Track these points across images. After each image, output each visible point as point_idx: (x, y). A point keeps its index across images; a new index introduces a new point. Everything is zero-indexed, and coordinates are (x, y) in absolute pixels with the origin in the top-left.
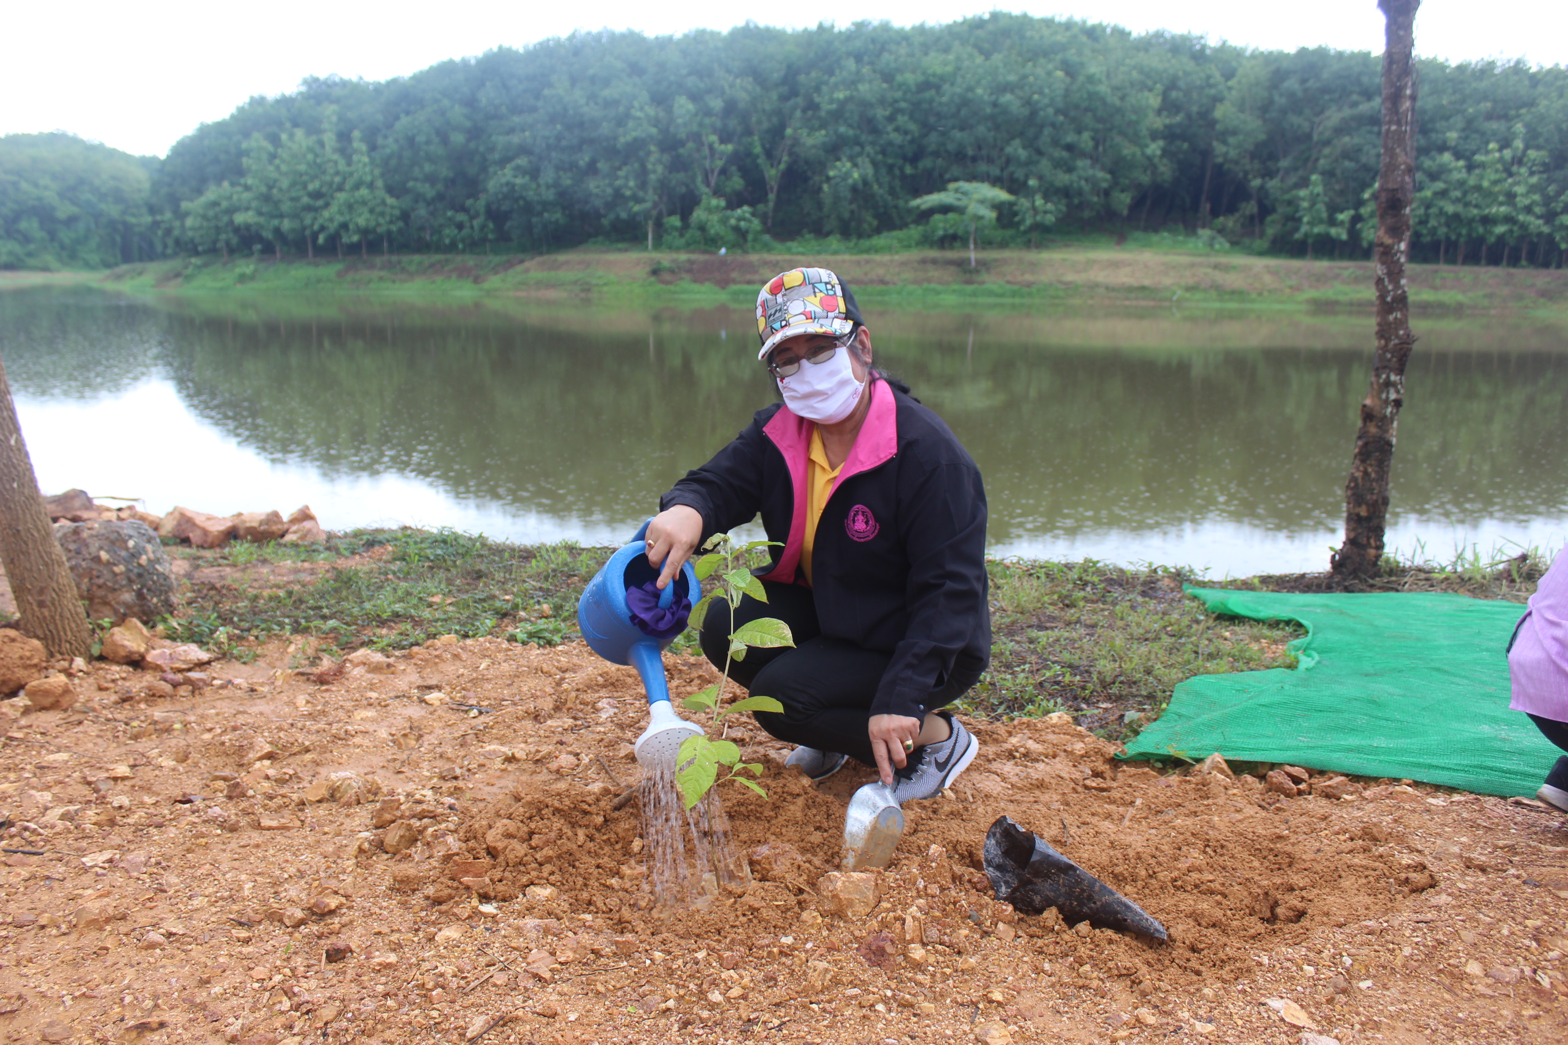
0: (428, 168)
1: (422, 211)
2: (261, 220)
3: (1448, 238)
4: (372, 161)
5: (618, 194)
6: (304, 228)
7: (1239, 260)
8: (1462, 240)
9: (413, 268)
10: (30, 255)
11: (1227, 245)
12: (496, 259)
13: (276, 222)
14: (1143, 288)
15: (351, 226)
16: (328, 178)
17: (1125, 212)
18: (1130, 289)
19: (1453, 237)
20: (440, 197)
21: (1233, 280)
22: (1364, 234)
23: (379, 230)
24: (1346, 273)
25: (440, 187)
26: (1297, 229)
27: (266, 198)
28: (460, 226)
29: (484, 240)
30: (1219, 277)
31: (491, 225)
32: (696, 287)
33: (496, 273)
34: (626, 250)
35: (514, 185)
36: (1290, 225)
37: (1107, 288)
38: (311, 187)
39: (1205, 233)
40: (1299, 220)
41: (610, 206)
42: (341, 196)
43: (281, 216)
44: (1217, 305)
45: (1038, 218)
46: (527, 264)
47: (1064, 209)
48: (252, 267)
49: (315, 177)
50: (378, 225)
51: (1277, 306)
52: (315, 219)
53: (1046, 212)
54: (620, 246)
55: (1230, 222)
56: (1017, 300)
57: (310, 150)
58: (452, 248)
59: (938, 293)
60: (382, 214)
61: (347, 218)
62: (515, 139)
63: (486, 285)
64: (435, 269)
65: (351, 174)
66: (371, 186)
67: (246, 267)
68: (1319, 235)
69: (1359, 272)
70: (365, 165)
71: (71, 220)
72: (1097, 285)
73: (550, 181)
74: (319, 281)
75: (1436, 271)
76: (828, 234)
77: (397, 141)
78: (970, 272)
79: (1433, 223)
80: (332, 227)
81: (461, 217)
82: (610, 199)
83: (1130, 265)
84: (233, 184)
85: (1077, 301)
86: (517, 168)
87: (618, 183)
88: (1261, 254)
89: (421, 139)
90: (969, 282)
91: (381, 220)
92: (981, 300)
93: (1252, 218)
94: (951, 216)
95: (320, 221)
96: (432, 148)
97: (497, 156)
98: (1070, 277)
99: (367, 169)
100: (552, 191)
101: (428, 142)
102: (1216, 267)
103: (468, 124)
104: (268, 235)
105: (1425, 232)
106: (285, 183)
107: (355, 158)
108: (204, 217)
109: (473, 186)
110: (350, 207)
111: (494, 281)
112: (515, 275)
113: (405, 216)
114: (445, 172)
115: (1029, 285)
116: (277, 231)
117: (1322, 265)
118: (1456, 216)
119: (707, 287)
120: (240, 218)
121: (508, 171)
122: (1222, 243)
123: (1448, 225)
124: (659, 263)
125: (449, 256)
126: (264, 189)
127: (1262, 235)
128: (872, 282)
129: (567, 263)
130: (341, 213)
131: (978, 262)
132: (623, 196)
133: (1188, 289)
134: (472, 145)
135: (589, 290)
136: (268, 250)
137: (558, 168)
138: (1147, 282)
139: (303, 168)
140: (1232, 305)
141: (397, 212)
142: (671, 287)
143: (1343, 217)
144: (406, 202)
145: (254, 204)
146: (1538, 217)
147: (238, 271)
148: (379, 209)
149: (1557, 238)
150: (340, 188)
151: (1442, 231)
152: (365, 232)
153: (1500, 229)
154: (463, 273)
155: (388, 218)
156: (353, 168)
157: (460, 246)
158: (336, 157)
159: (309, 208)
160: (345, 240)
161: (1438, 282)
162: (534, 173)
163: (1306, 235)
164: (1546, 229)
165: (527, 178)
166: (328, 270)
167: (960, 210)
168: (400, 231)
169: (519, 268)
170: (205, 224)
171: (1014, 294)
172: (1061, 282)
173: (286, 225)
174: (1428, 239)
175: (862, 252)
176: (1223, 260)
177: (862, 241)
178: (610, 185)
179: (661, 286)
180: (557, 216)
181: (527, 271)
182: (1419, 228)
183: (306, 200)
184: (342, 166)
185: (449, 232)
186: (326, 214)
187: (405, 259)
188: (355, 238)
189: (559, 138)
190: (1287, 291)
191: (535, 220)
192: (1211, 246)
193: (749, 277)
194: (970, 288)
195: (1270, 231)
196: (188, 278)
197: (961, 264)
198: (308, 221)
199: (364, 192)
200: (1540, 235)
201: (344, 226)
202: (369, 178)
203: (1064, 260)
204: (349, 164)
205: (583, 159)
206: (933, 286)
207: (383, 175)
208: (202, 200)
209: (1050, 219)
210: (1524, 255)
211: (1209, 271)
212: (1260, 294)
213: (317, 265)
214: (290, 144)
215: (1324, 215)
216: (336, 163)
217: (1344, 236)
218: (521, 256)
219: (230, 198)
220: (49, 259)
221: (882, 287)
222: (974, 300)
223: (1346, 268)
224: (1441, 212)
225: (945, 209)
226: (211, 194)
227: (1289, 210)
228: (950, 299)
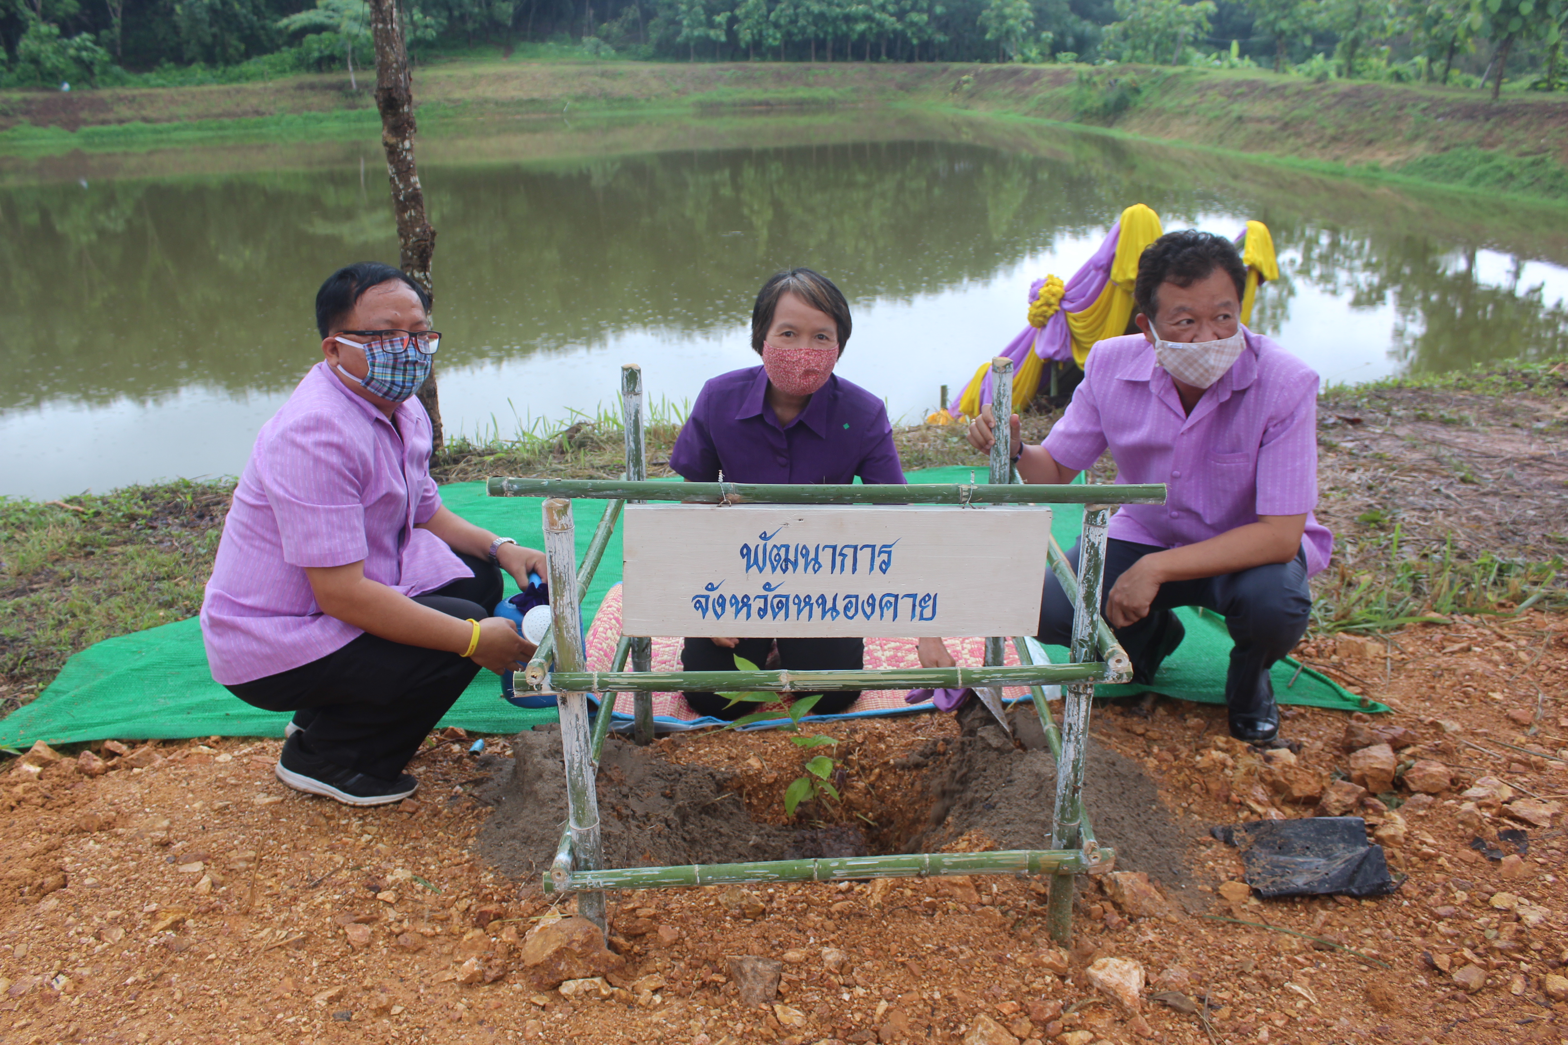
3: (817, 36)
7: (625, 66)
8: (829, 38)
11: (613, 52)
14: (533, 101)
17: (510, 23)
18: (520, 103)
19: (822, 35)
21: (622, 87)
22: (741, 36)
24: (728, 74)
26: (678, 33)
30: (607, 85)
36: (672, 28)
37: (497, 103)
39: (589, 41)
40: (679, 23)
44: (608, 113)
45: (419, 33)
47: (445, 22)
51: (666, 111)
53: (426, 27)
55: (614, 28)
59: (320, 121)
68: (699, 37)
69: (740, 73)
72: (486, 101)
75: (808, 69)
76: (190, 62)
78: (352, 95)
79: (802, 22)
83: (517, 78)
85: (468, 119)
88: (647, 59)
90: (352, 107)
92: (369, 125)
93: (635, 22)
94: (325, 35)
98: (457, 95)
102: (603, 74)
105: (796, 31)
117: (705, 67)
118: (822, 15)
119: (54, 130)
122: (607, 50)
123: (816, 25)
127: (647, 40)
128: (245, 113)
131: (359, 84)
133: (578, 99)
138: (536, 95)
140: (623, 113)
142: (8, 133)
143: (721, 18)
146: (892, 15)
149: (909, 34)
151: (811, 29)
153: (861, 27)
161: (811, 79)
163: (688, 38)
164: (899, 26)
167: (335, 29)
172: (449, 100)
174: (800, 37)
175: (231, 80)
176: (610, 67)
177: (230, 68)
182: (790, 27)
190: (674, 95)
192: (597, 53)
193: (103, 116)
194: (353, 113)
195: (654, 36)
197: (342, 88)
200: (895, 31)
203: (449, 76)
206: (313, 113)
209: (431, 34)
210: (883, 50)
211: (597, 79)
212: (648, 100)
215: (703, 17)
217: (723, 38)
221: (258, 119)
222: (359, 125)
223: (727, 70)
224: (809, 12)
225: (318, 29)
227: (670, 13)
228: (333, 127)
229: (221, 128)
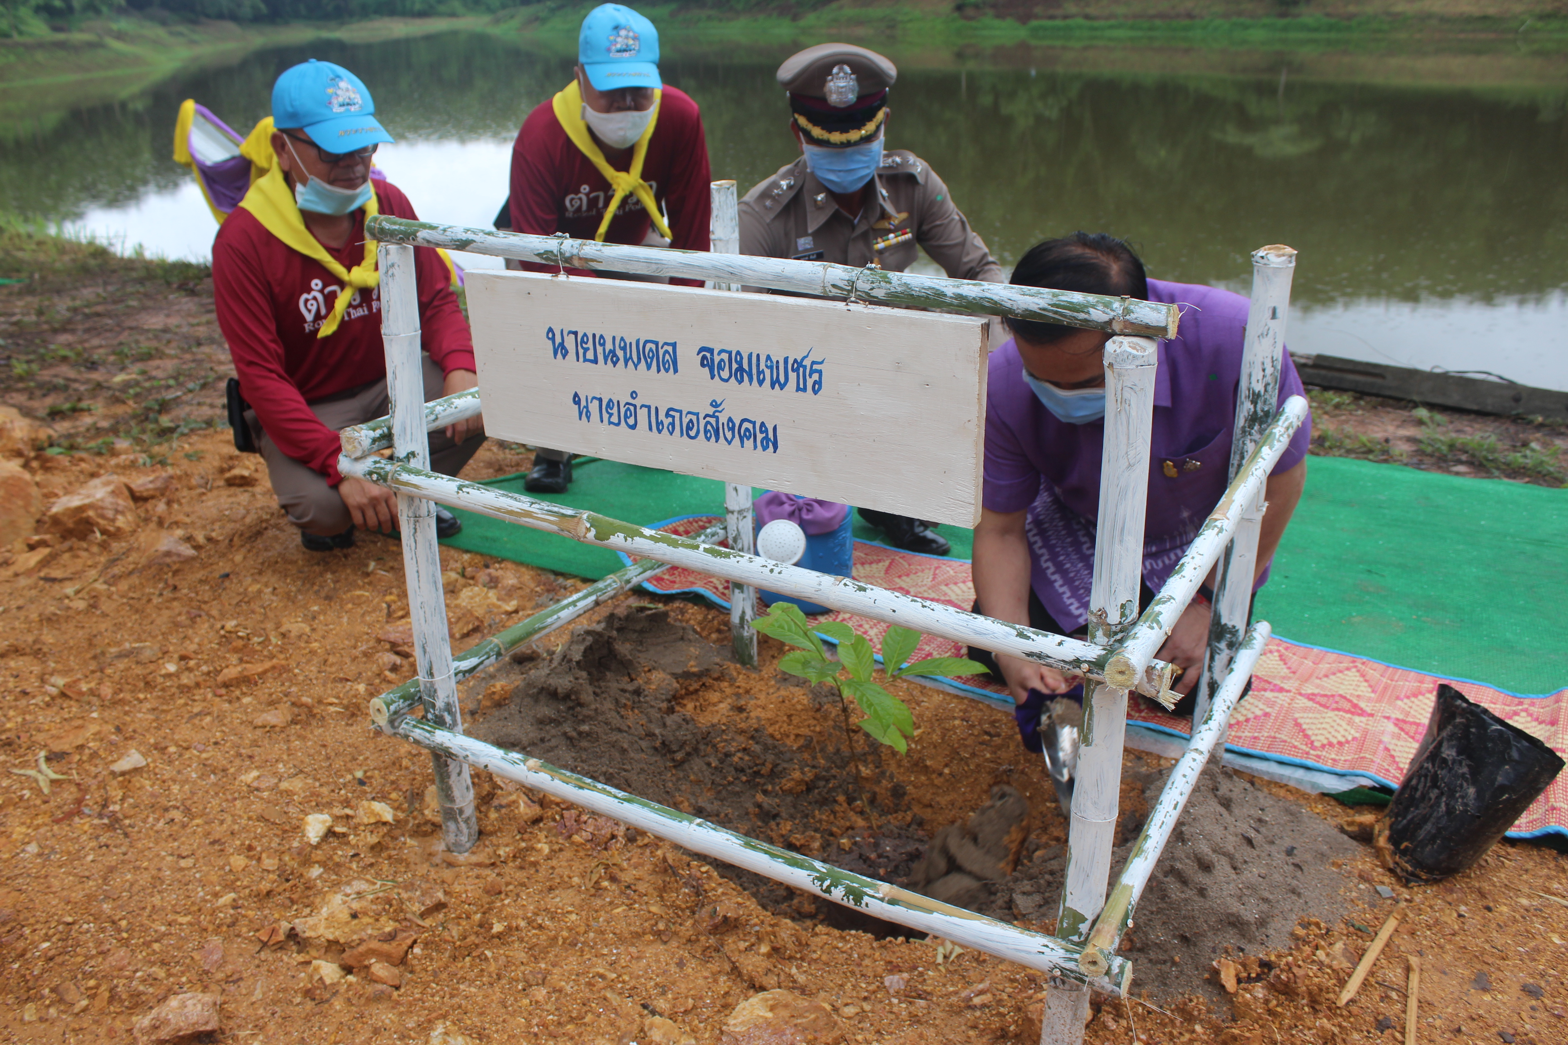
9: (740, 6)
14: (1485, 18)
18: (1469, 20)
32: (997, 23)
33: (815, 10)
37: (1443, 19)
56: (1333, 35)
59: (1246, 27)
63: (802, 23)
64: (758, 9)
72: (1430, 16)
85: (1403, 36)
90: (1283, 15)
92: (1293, 35)
98: (1399, 8)
111: (810, 19)
112: (826, 13)
115: (1351, 17)
119: (1009, 22)
128: (1178, 16)
133: (1542, 17)
135: (894, 27)
138: (1490, 11)
142: (973, 24)
154: (784, 10)
171: (1330, 28)
172: (1388, 13)
179: (963, 22)
193: (1051, 12)
194: (1282, 22)
196: (544, 21)
206: (1242, 20)
221: (1187, 22)
222: (1284, 35)
228: (1257, 35)
229: (1151, 29)
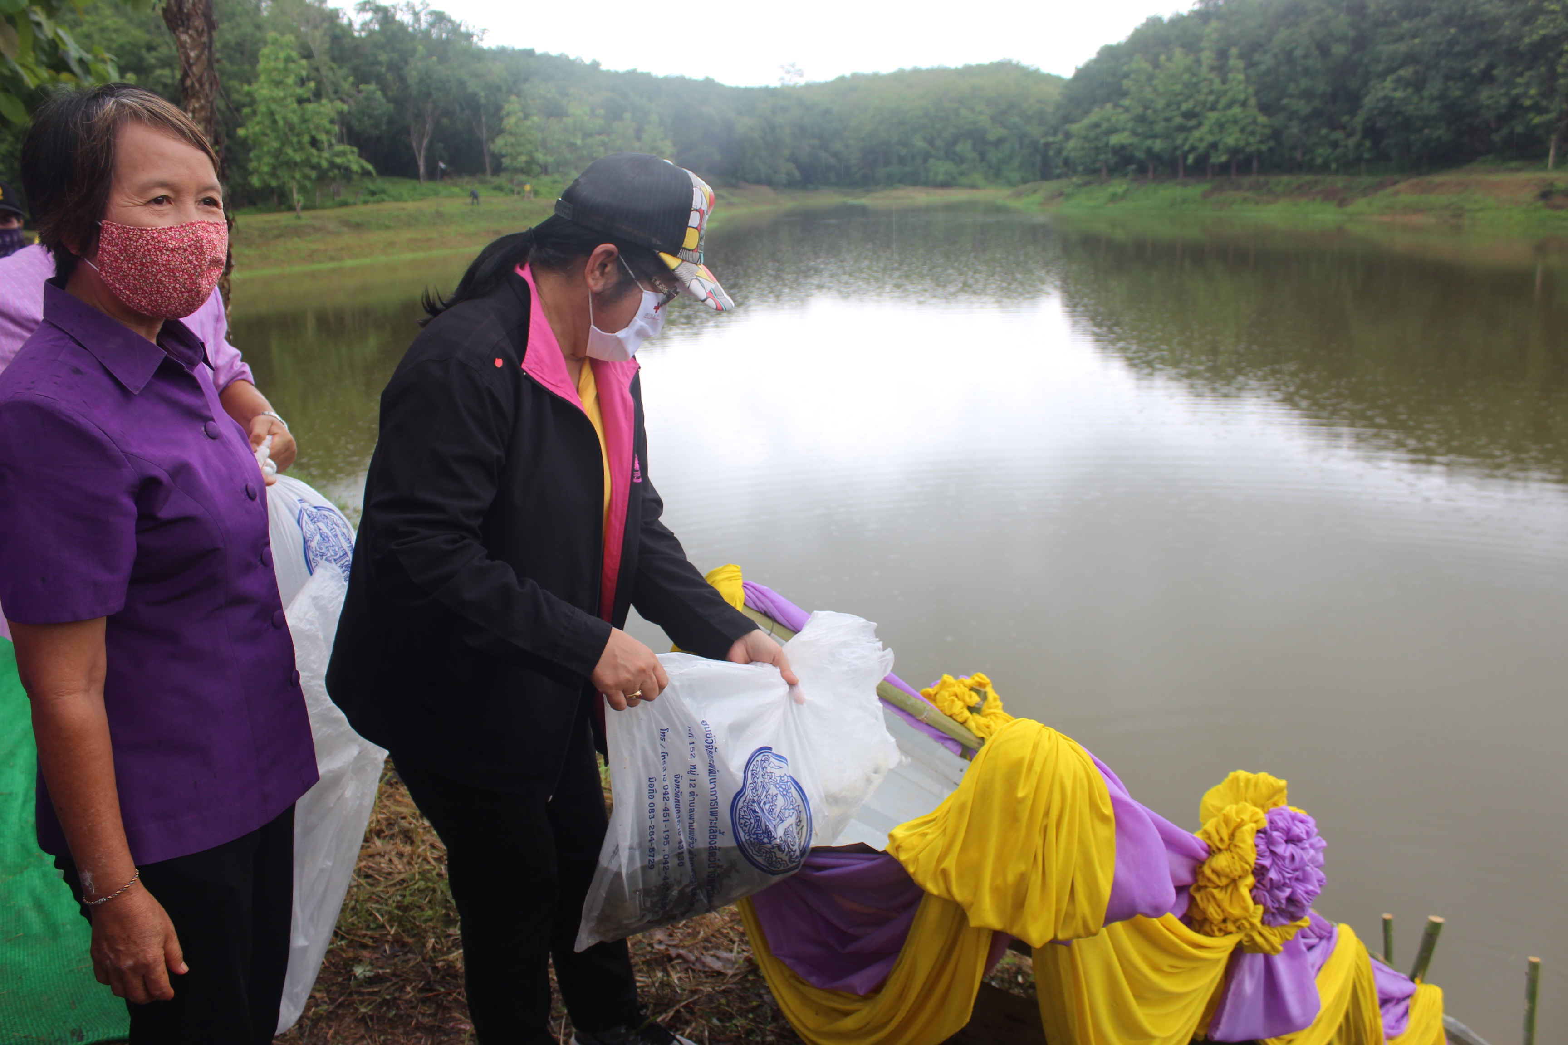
0: (1305, 83)
1: (1295, 129)
2: (1135, 140)
4: (1248, 79)
5: (1515, 105)
6: (1176, 148)
9: (1279, 189)
10: (962, 174)
12: (1367, 180)
13: (1149, 142)
15: (1221, 146)
16: (1201, 97)
20: (1316, 114)
23: (1248, 150)
25: (1316, 103)
27: (1141, 119)
28: (1335, 145)
29: (1359, 159)
31: (1368, 144)
33: (1365, 195)
34: (1518, 170)
35: (1392, 99)
38: (1184, 107)
41: (1503, 119)
42: (1213, 116)
43: (1155, 136)
46: (1398, 187)
48: (1124, 187)
49: (1190, 97)
50: (1248, 144)
52: (1186, 139)
54: (1513, 164)
57: (1187, 69)
58: (1324, 168)
60: (1253, 133)
61: (1217, 137)
62: (1402, 48)
63: (1350, 209)
64: (1302, 191)
65: (1225, 92)
66: (1244, 104)
67: (1118, 186)
70: (1240, 83)
71: (1000, 141)
73: (1435, 93)
74: (1184, 201)
77: (1275, 56)
80: (1202, 147)
81: (1339, 135)
82: (1503, 111)
84: (1116, 106)
86: (1399, 80)
87: (1515, 92)
89: (1299, 53)
91: (1252, 140)
95: (1190, 141)
96: (1310, 62)
97: (1380, 68)
99: (1241, 87)
100: (1437, 104)
101: (1306, 56)
103: (1352, 34)
104: (1140, 155)
106: (1160, 104)
107: (1230, 76)
108: (1086, 138)
109: (1354, 100)
110: (1221, 126)
111: (1360, 205)
112: (1382, 198)
113: (1276, 134)
114: (1322, 87)
116: (1149, 151)
120: (1115, 140)
121: (1388, 82)
124: (1552, 184)
125: (1320, 177)
126: (1139, 110)
129: (1442, 185)
130: (1211, 132)
132: (1521, 107)
134: (1356, 57)
135: (1460, 216)
136: (1142, 170)
137: (1447, 78)
139: (1178, 88)
141: (1268, 131)
142: (1562, 214)
144: (1279, 120)
145: (1130, 125)
147: (1111, 190)
148: (1250, 128)
150: (1213, 108)
152: (1234, 152)
154: (1329, 195)
155: (1258, 138)
156: (1226, 87)
157: (1334, 166)
158: (1212, 76)
159: (1181, 128)
160: (1214, 160)
162: (1418, 85)
165: (1410, 90)
166: (1195, 190)
168: (1271, 150)
169: (1389, 191)
170: (1087, 145)
173: (1158, 145)
178: (1506, 94)
179: (1548, 212)
180: (1441, 132)
181: (1397, 193)
183: (1178, 120)
184: (1217, 85)
185: (1322, 153)
186: (1196, 134)
187: (1273, 180)
188: (1224, 158)
189: (1451, 43)
191: (1413, 137)
196: (1068, 196)
198: (1179, 142)
199: (1236, 110)
201: (1214, 146)
202: (1242, 97)
204: (1224, 81)
205: (1479, 66)
207: (1257, 93)
208: (1086, 122)
213: (1185, 185)
214: (1168, 65)
216: (1211, 82)
218: (1396, 177)
219: (1109, 120)
220: (977, 177)
226: (1095, 116)
